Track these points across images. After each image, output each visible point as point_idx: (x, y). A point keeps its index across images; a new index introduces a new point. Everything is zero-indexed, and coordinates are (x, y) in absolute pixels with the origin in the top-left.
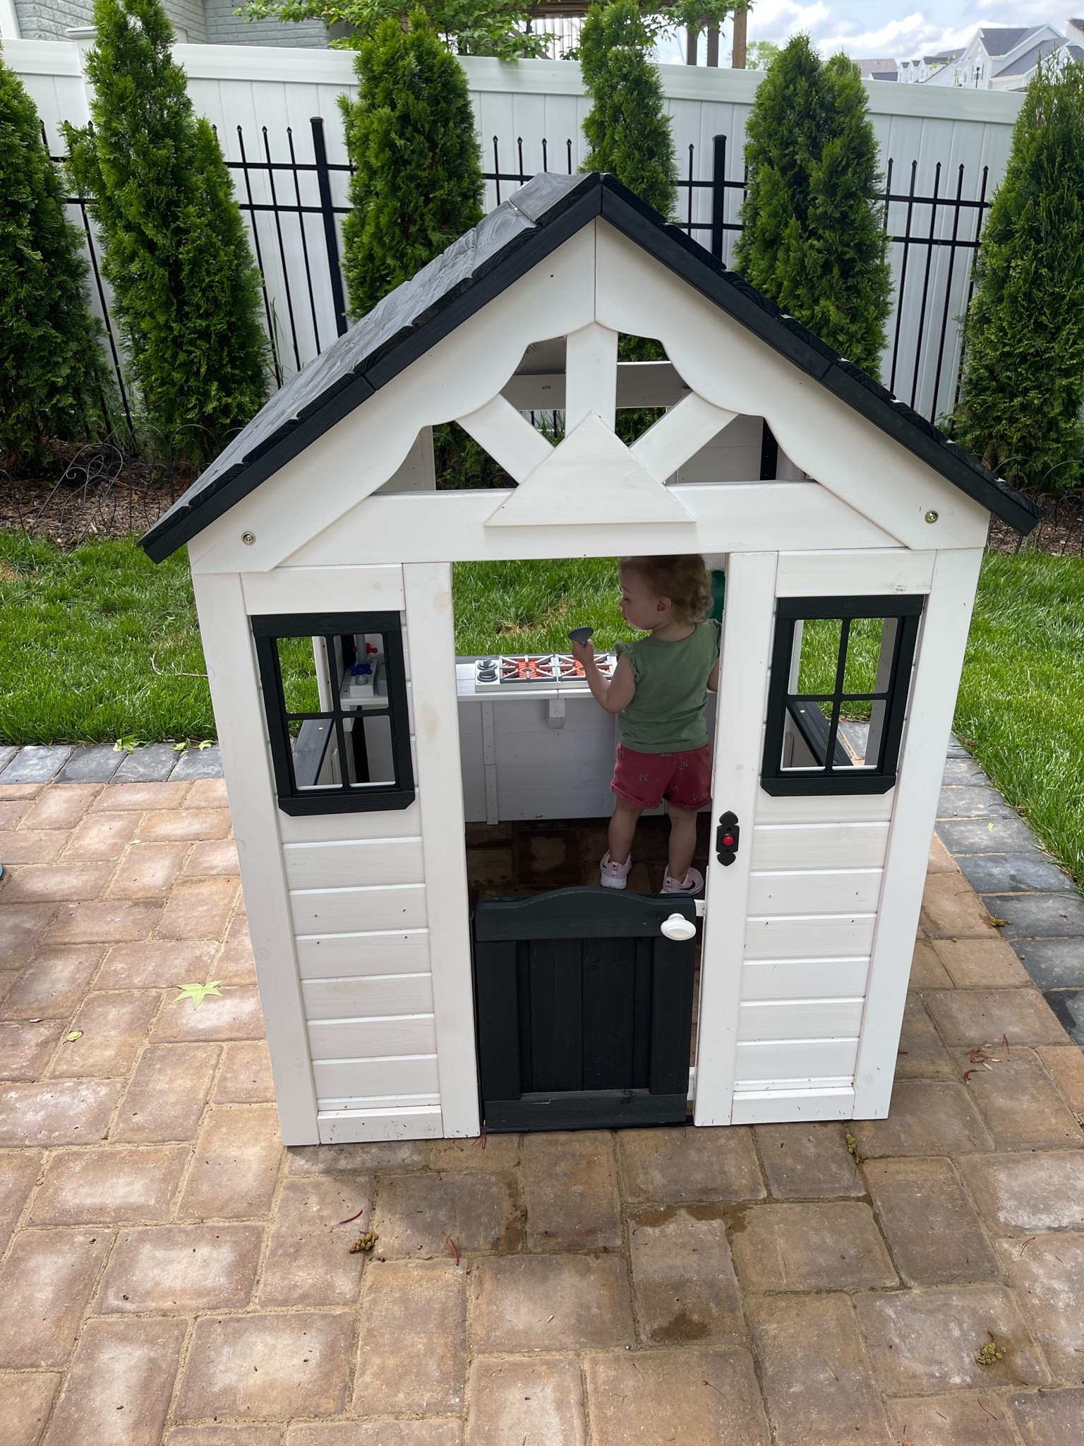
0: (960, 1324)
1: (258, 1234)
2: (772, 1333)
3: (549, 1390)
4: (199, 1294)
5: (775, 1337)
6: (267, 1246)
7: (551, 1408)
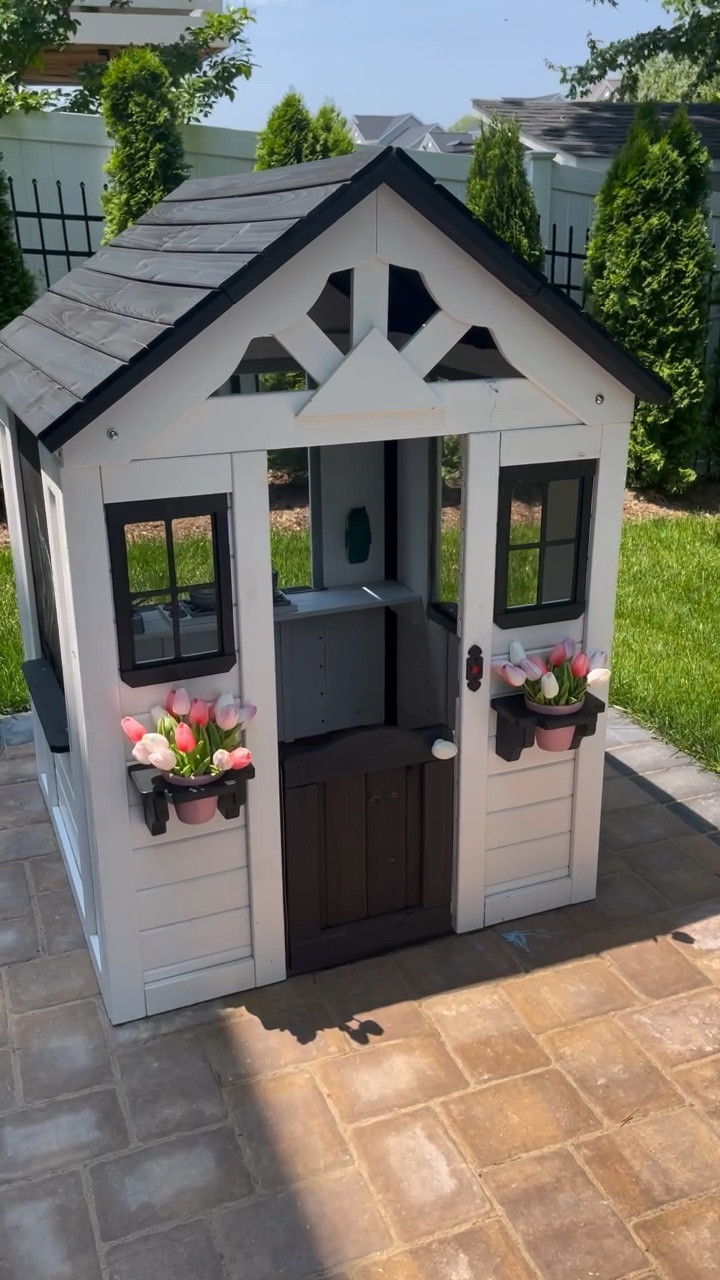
0: (696, 1015)
1: (111, 1095)
2: (568, 1053)
3: (418, 1130)
4: (79, 1148)
5: (572, 1055)
6: (124, 1102)
7: (425, 1142)
